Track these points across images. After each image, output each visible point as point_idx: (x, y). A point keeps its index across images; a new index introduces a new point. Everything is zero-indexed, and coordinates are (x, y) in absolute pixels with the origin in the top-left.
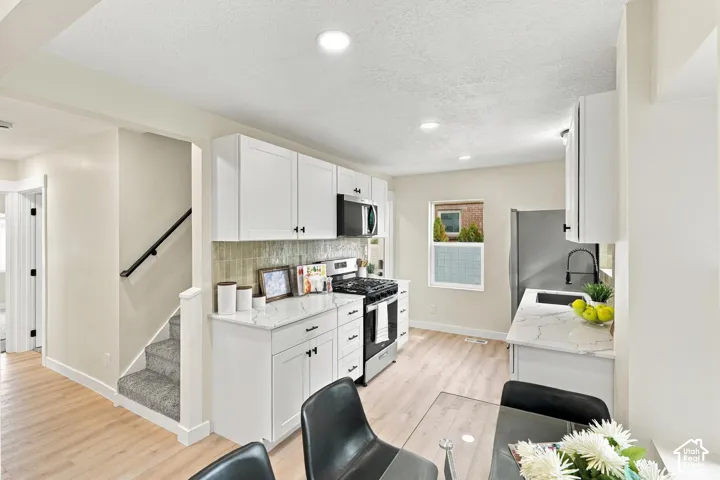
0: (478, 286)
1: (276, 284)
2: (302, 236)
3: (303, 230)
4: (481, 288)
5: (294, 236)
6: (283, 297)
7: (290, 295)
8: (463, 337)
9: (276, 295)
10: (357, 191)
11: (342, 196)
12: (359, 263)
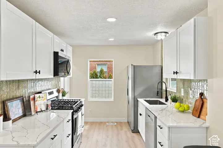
0: (111, 99)
1: (15, 109)
2: (38, 76)
3: (39, 72)
4: (112, 99)
5: (34, 76)
6: (20, 118)
7: (24, 115)
8: (105, 123)
9: (17, 117)
10: (62, 50)
11: (58, 53)
12: (58, 91)
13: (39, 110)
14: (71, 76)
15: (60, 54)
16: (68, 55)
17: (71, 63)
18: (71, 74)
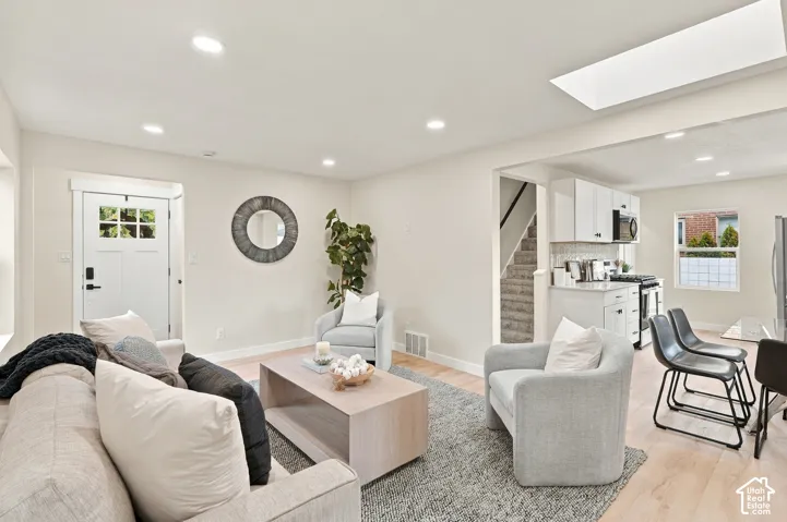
2: (599, 240)
3: (600, 235)
10: (624, 207)
11: (618, 211)
12: (617, 264)
13: (595, 278)
14: (638, 241)
15: (623, 213)
16: (633, 211)
17: (638, 222)
18: (638, 239)
